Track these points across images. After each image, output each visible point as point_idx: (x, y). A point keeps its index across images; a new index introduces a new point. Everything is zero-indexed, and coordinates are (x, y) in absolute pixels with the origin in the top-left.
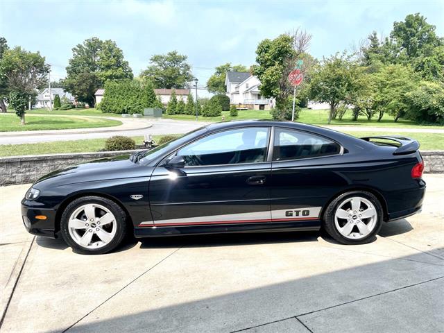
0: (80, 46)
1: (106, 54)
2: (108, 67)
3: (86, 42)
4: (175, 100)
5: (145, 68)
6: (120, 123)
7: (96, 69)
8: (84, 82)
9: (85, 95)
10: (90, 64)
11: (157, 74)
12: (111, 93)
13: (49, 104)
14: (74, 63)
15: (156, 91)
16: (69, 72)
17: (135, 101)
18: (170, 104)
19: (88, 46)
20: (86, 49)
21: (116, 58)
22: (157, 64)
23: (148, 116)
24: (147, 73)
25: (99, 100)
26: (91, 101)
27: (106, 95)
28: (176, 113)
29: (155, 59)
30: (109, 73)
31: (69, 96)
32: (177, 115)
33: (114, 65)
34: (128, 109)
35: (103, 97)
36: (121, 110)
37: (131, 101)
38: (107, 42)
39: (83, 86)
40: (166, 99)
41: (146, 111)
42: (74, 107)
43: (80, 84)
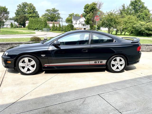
0: (20, 5)
1: (29, 8)
2: (30, 13)
3: (22, 4)
4: (54, 26)
5: (44, 14)
6: (35, 33)
7: (26, 13)
8: (21, 18)
9: (22, 23)
10: (23, 12)
11: (48, 16)
12: (31, 22)
13: (9, 26)
14: (18, 11)
15: (47, 22)
16: (16, 14)
17: (40, 26)
18: (52, 27)
19: (23, 5)
20: (22, 6)
21: (33, 10)
22: (48, 13)
23: (45, 31)
24: (44, 15)
25: (27, 25)
26: (24, 25)
27: (29, 23)
28: (55, 30)
29: (47, 11)
30: (31, 15)
31: (16, 23)
32: (55, 31)
33: (32, 12)
34: (37, 28)
35: (28, 24)
36: (35, 28)
37: (39, 26)
38: (30, 4)
39: (21, 20)
40: (51, 25)
41: (44, 29)
42: (18, 27)
43: (20, 19)
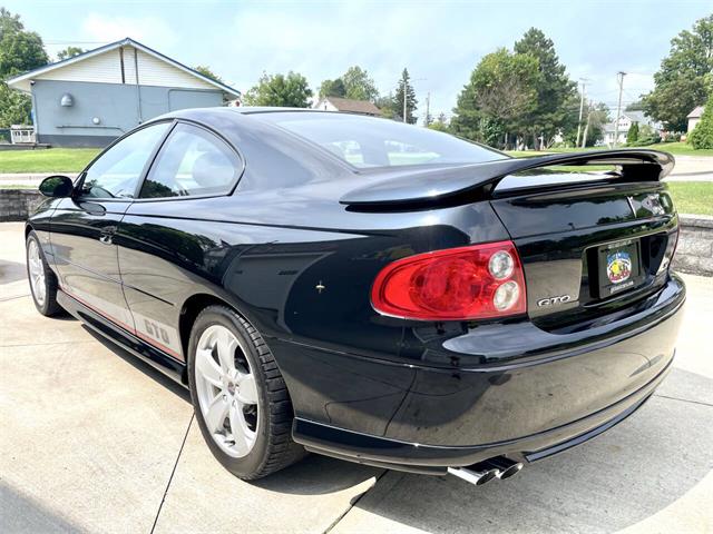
0: (685, 34)
3: (698, 25)
7: (708, 70)
8: (677, 95)
9: (675, 119)
10: (696, 63)
14: (670, 66)
16: (659, 82)
19: (699, 31)
20: (695, 38)
25: (692, 125)
27: (705, 116)
35: (699, 121)
39: (676, 103)
43: (669, 100)
